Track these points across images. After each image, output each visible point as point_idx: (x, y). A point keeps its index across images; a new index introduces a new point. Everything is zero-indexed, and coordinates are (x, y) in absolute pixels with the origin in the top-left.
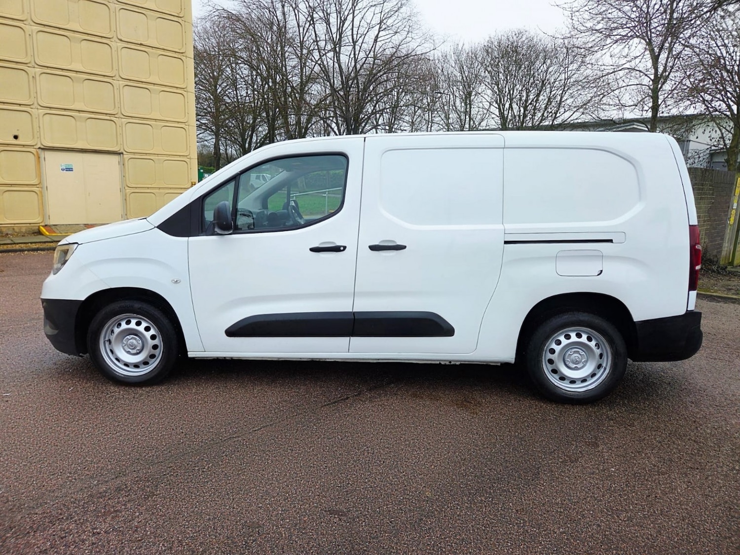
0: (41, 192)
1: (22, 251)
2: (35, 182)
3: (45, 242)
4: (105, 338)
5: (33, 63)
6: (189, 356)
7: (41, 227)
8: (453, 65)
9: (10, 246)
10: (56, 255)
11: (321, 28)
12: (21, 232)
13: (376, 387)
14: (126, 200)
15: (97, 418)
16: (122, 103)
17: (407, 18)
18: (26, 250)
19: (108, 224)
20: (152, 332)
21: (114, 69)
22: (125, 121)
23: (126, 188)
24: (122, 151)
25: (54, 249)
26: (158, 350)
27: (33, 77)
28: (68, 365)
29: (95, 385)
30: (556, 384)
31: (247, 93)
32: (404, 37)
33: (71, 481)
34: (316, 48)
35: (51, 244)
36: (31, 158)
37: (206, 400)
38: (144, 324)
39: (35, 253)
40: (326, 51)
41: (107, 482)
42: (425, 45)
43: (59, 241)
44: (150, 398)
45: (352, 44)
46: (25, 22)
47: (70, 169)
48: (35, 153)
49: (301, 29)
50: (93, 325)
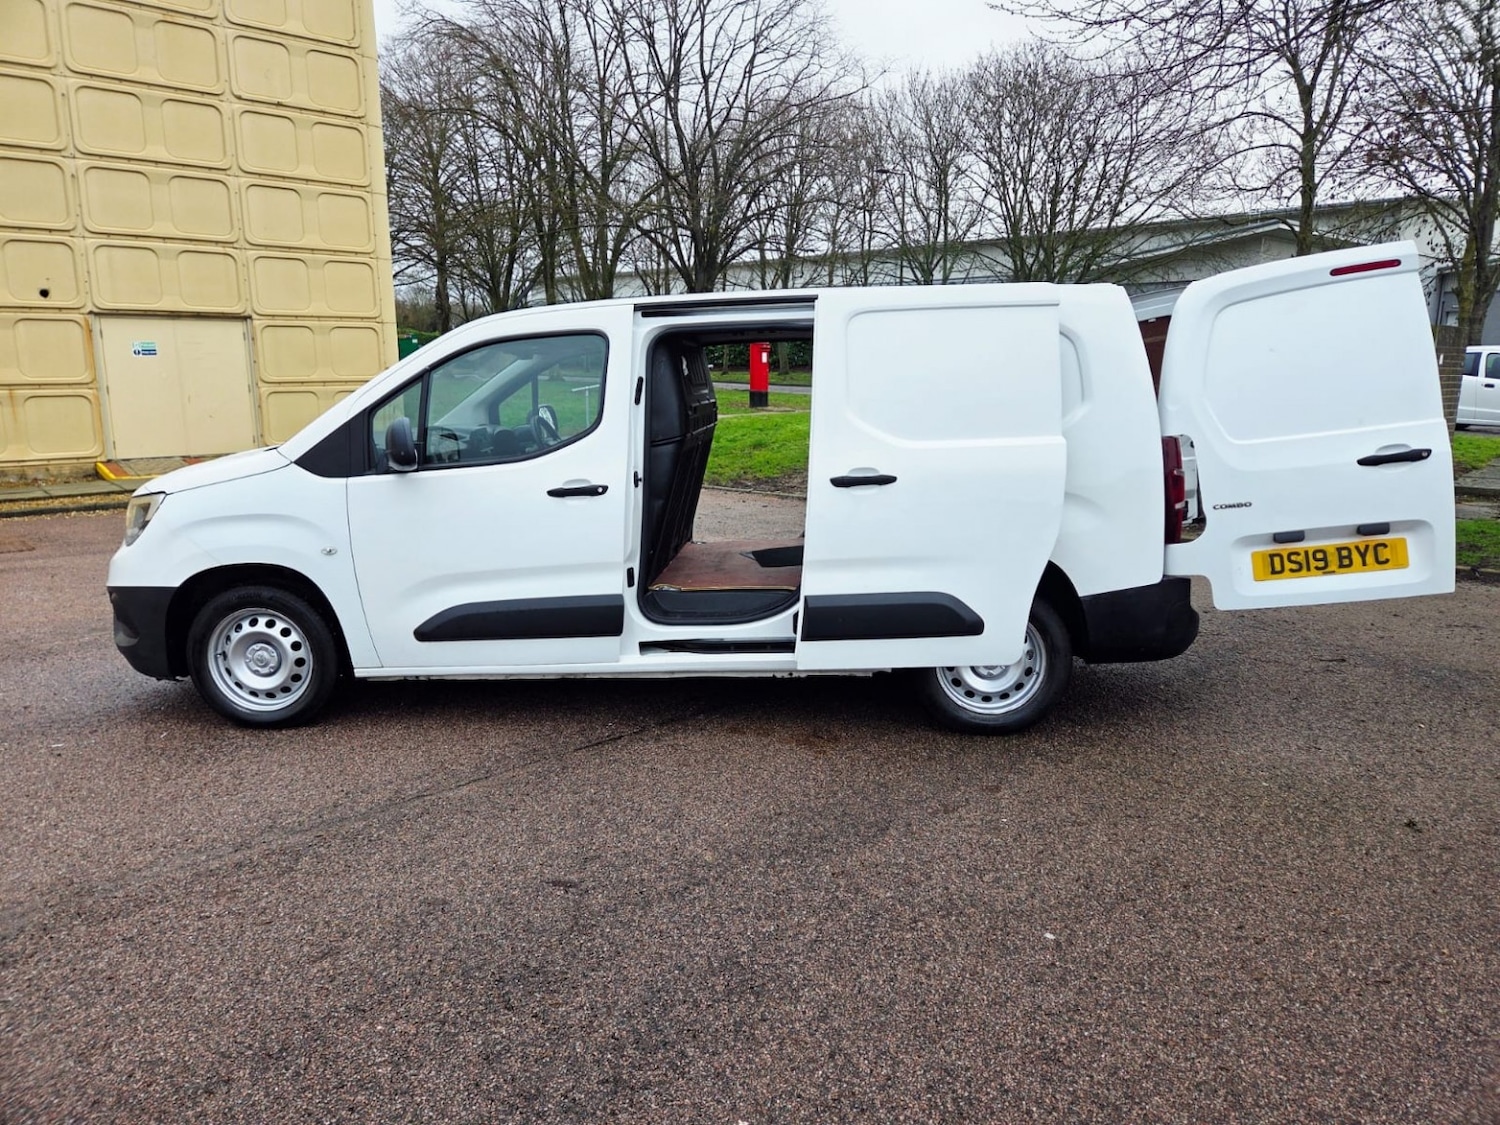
0: (97, 398)
1: (67, 510)
2: (85, 377)
3: (108, 493)
4: (216, 649)
5: (71, 150)
6: (357, 675)
7: (100, 465)
8: (911, 115)
9: (42, 502)
10: (130, 514)
11: (637, 50)
12: (60, 475)
13: (672, 720)
14: (260, 406)
15: (206, 775)
16: (246, 220)
17: (809, 27)
18: (73, 510)
19: (227, 454)
20: (294, 637)
21: (229, 153)
22: (253, 253)
23: (260, 384)
24: (249, 312)
25: (125, 506)
26: (305, 667)
27: (73, 176)
28: (158, 700)
29: (202, 729)
30: (960, 703)
31: (498, 183)
32: (804, 63)
33: (166, 857)
34: (630, 90)
35: (120, 497)
36: (76, 333)
37: (385, 745)
38: (280, 625)
39: (92, 514)
40: (651, 96)
41: (221, 857)
42: (848, 79)
43: (134, 491)
44: (293, 745)
45: (702, 80)
46: (53, 71)
47: (151, 352)
48: (82, 323)
49: (601, 53)
50: (196, 629)
